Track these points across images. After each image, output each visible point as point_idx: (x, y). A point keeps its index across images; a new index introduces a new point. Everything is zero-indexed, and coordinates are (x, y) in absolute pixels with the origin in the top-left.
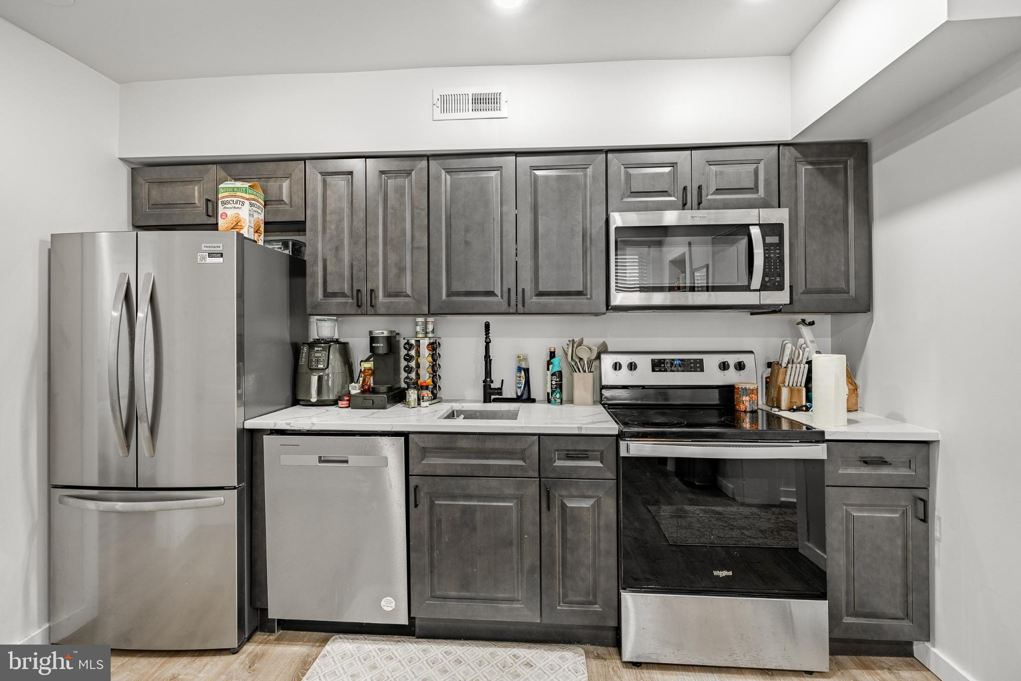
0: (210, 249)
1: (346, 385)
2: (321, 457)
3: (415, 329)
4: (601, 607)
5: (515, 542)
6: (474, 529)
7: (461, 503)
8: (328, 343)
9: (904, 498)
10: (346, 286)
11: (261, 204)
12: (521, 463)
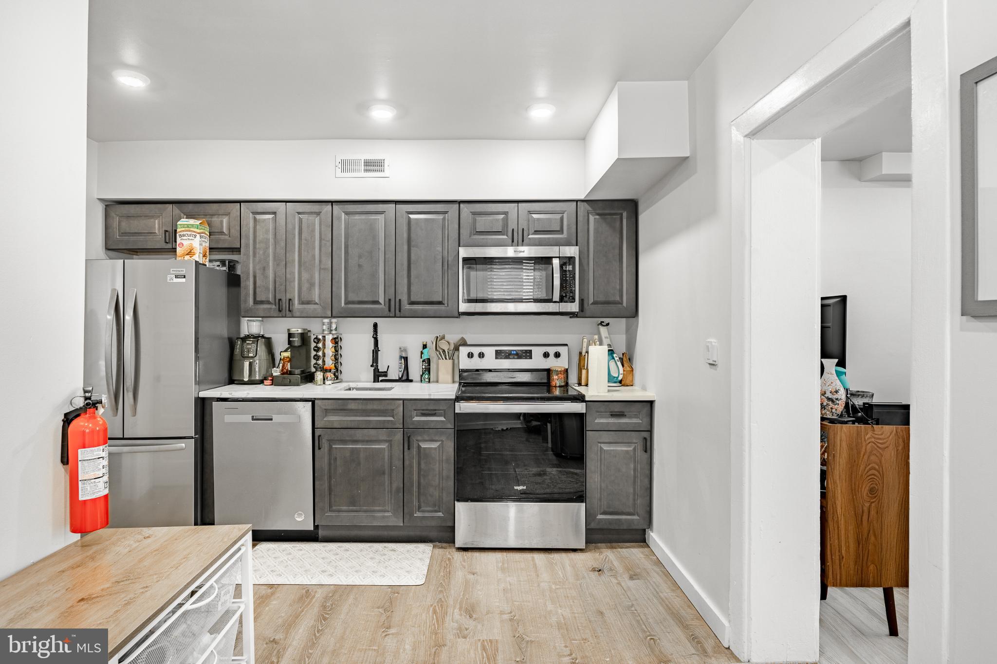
0: (177, 272)
1: (270, 370)
2: (253, 416)
3: (323, 327)
4: (443, 513)
5: (387, 472)
6: (359, 464)
7: (350, 446)
8: (256, 338)
9: (637, 438)
10: (270, 297)
11: (207, 235)
12: (391, 419)
